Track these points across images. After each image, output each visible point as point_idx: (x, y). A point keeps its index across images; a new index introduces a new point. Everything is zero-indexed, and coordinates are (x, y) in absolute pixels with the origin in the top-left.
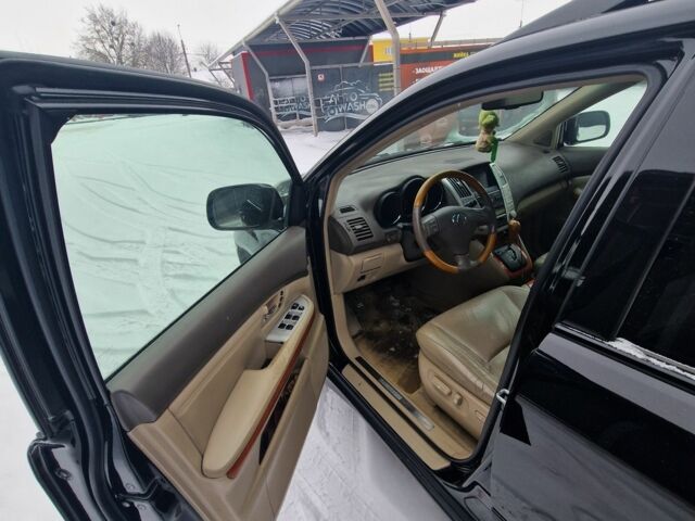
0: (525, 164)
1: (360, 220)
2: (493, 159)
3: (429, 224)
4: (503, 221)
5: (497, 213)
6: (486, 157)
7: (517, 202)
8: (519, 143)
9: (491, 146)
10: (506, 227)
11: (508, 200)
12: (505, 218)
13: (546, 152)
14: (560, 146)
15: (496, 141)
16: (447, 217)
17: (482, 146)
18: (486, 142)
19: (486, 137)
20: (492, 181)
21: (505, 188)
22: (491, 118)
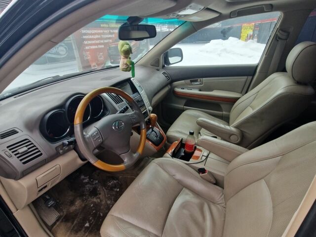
0: (149, 78)
1: (25, 142)
2: (133, 76)
3: (92, 136)
4: (146, 114)
5: (142, 110)
6: (128, 75)
7: (150, 101)
8: (144, 66)
9: (130, 67)
10: (148, 118)
11: (146, 101)
12: (146, 113)
13: (158, 70)
14: (163, 66)
15: (133, 64)
16: (108, 126)
17: (124, 67)
18: (126, 64)
19: (126, 61)
20: (134, 90)
21: (143, 93)
22: (126, 47)
